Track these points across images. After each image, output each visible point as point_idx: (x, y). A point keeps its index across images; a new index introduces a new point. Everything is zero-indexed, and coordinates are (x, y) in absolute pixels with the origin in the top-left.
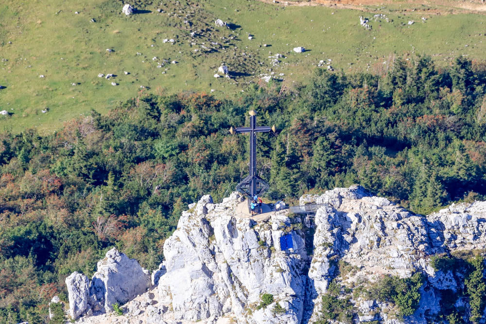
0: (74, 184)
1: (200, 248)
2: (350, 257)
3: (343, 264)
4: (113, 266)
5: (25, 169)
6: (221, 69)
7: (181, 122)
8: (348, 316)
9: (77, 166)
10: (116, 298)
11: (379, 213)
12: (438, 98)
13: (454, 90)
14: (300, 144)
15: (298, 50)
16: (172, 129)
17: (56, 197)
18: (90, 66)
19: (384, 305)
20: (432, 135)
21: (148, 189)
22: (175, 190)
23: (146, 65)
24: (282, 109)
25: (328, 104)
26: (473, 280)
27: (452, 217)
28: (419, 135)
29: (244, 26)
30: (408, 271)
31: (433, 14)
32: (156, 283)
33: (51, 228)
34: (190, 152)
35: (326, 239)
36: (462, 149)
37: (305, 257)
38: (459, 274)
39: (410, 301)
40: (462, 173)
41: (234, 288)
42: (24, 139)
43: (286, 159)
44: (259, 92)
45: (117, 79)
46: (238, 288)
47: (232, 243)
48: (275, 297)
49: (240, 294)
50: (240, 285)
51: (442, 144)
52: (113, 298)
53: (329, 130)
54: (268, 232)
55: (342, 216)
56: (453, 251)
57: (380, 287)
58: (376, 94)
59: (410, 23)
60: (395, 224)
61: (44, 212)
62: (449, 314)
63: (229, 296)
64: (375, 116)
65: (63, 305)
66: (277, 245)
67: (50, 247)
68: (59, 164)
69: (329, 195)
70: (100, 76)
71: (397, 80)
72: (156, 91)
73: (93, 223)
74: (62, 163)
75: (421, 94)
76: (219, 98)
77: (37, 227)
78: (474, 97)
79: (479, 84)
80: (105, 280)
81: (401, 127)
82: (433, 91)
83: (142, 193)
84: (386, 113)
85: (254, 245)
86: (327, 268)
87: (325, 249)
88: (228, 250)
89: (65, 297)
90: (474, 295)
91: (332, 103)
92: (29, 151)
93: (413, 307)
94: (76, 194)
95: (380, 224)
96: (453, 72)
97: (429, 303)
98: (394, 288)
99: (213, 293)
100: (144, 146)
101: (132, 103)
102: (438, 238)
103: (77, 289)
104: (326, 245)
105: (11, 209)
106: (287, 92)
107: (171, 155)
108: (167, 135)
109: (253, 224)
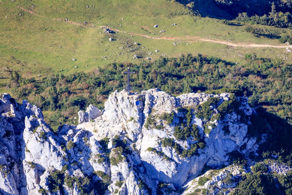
0: (92, 87)
1: (114, 104)
2: (155, 107)
3: (153, 109)
4: (91, 109)
5: (79, 82)
6: (135, 56)
7: (122, 70)
8: (154, 123)
9: (93, 81)
10: (92, 118)
11: (163, 96)
12: (193, 64)
13: (197, 62)
14: (154, 76)
15: (156, 51)
16: (120, 72)
17: (87, 90)
18: (99, 54)
19: (164, 121)
20: (190, 74)
21: (112, 88)
22: (119, 89)
23: (115, 54)
24: (150, 67)
25: (163, 66)
26: (188, 114)
27: (183, 97)
28: (187, 74)
29: (142, 44)
30: (170, 112)
31: (193, 42)
32: (103, 114)
33: (85, 98)
34: (124, 78)
35: (148, 102)
36: (197, 79)
37: (143, 107)
38: (184, 113)
39: (171, 120)
40: (197, 85)
41: (123, 115)
42: (80, 74)
43: (150, 80)
44: (144, 62)
45: (107, 58)
46: (124, 116)
47: (123, 103)
48: (134, 118)
49: (125, 117)
50: (125, 115)
51: (193, 77)
52: (91, 117)
53: (162, 73)
54: (132, 100)
55: (153, 96)
56: (183, 106)
57: (162, 116)
58: (176, 63)
59: (187, 44)
60: (167, 99)
61: (83, 94)
62: (181, 123)
63: (122, 117)
64: (175, 69)
65: (77, 119)
66: (135, 104)
67: (84, 103)
68: (88, 81)
69: (149, 91)
70: (102, 57)
71: (182, 60)
72: (117, 62)
73: (96, 97)
74: (89, 81)
75: (188, 63)
76: (133, 64)
77: (81, 98)
78: (202, 65)
79: (204, 61)
80: (89, 113)
81: (182, 72)
82: (191, 63)
83: (110, 89)
84: (178, 69)
85: (129, 104)
86: (148, 110)
87: (148, 105)
88: (122, 105)
89: (78, 118)
90: (188, 118)
91: (164, 65)
92: (81, 77)
93: (171, 121)
94: (92, 89)
95: (163, 99)
96: (197, 58)
97: (176, 120)
98: (166, 116)
99: (118, 117)
100: (112, 76)
101: (110, 65)
102: (179, 103)
103: (81, 115)
104: (148, 104)
105: (74, 93)
106: (152, 63)
107: (119, 79)
108: (118, 73)
109: (128, 98)
